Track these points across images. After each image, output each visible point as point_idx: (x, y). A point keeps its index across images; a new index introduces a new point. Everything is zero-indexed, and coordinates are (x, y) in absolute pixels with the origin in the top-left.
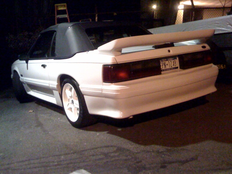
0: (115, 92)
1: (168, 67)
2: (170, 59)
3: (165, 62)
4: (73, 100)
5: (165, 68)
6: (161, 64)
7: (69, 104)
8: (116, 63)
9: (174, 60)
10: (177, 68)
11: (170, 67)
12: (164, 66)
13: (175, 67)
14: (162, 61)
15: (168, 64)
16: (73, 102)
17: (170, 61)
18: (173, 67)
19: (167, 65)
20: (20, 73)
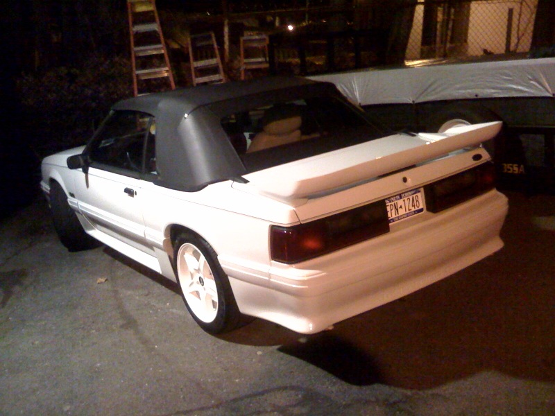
0: (296, 285)
1: (402, 212)
2: (406, 194)
3: (395, 202)
4: (202, 277)
5: (397, 215)
6: (388, 209)
7: (192, 283)
8: (299, 223)
9: (414, 196)
10: (421, 210)
11: (408, 211)
12: (393, 211)
13: (417, 209)
14: (390, 202)
15: (403, 206)
16: (201, 281)
17: (406, 199)
18: (413, 209)
19: (401, 207)
20: (67, 188)
